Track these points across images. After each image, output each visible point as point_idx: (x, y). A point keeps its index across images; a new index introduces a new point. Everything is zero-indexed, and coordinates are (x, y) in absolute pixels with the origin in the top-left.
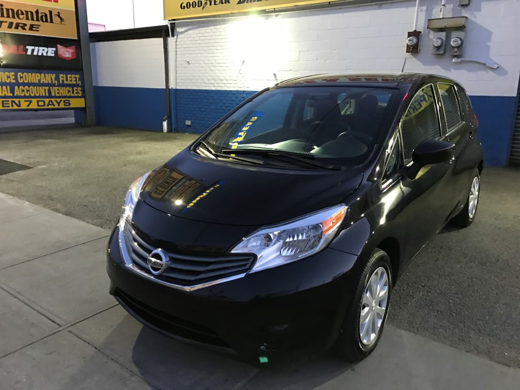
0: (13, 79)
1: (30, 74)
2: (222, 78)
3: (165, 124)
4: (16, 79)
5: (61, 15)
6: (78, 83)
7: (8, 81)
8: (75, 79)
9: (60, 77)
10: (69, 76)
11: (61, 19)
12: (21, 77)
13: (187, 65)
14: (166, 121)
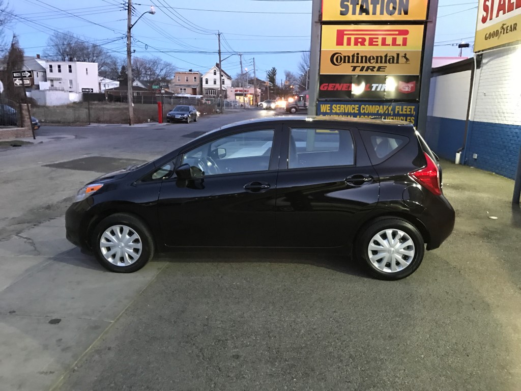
0: (357, 110)
1: (371, 106)
2: (505, 111)
3: (458, 156)
4: (359, 110)
5: (407, 56)
6: (412, 113)
7: (352, 112)
8: (410, 110)
9: (396, 108)
10: (405, 107)
11: (407, 59)
12: (364, 109)
13: (484, 97)
14: (460, 152)
